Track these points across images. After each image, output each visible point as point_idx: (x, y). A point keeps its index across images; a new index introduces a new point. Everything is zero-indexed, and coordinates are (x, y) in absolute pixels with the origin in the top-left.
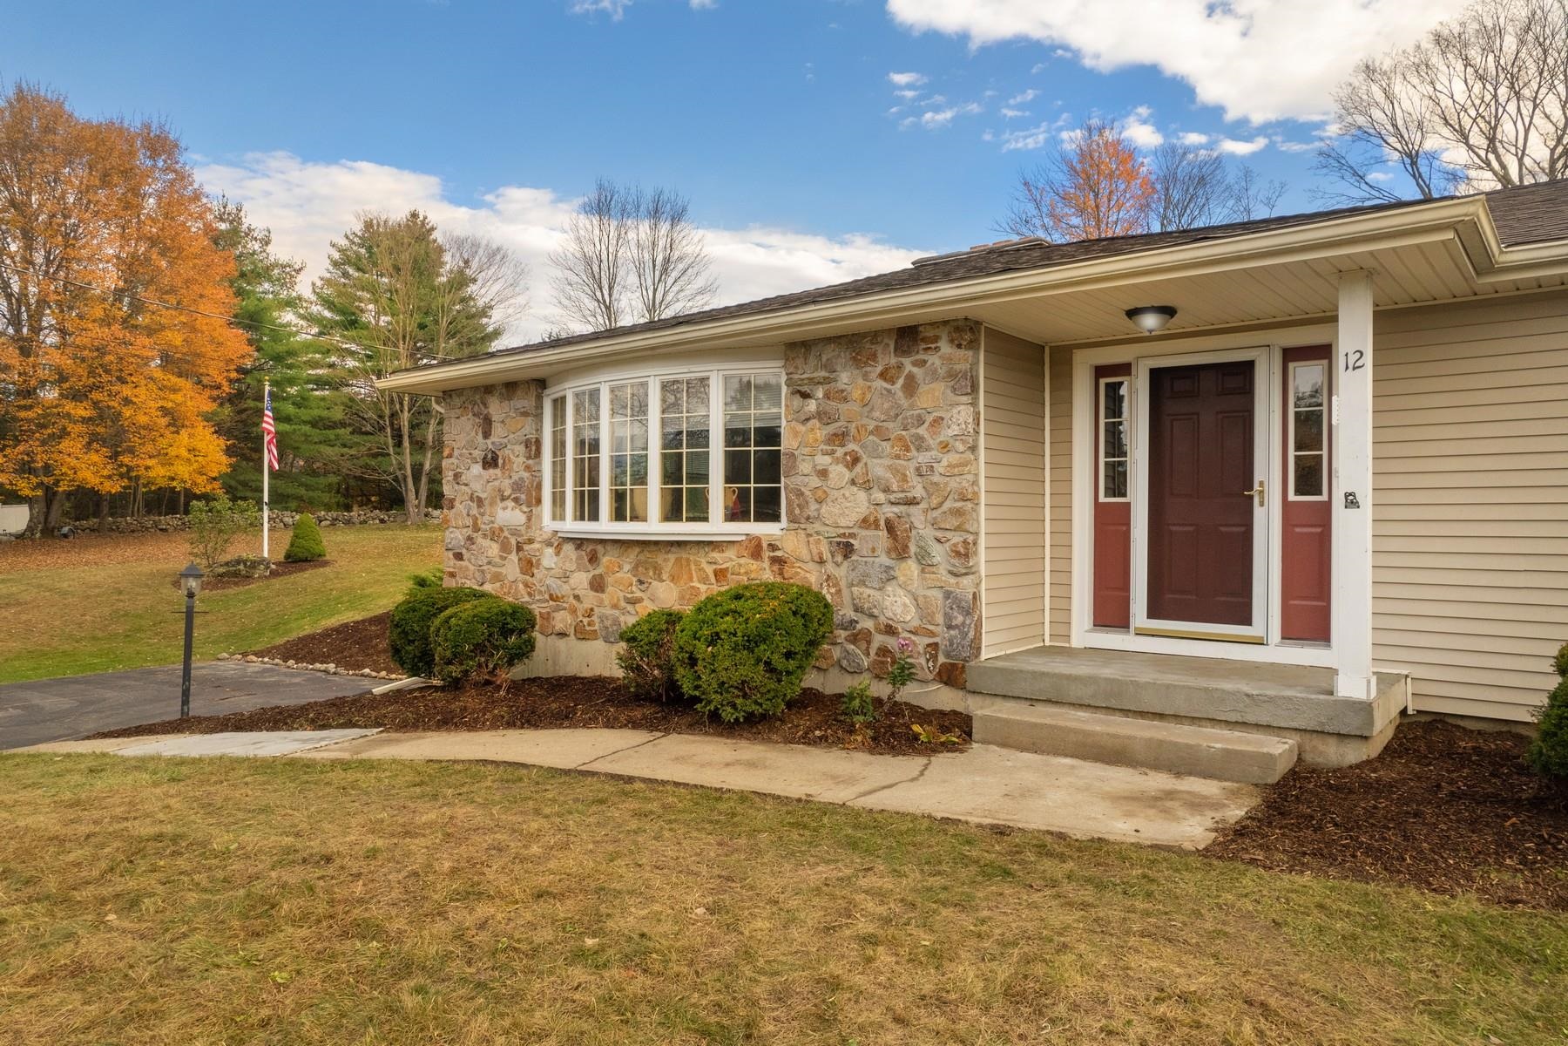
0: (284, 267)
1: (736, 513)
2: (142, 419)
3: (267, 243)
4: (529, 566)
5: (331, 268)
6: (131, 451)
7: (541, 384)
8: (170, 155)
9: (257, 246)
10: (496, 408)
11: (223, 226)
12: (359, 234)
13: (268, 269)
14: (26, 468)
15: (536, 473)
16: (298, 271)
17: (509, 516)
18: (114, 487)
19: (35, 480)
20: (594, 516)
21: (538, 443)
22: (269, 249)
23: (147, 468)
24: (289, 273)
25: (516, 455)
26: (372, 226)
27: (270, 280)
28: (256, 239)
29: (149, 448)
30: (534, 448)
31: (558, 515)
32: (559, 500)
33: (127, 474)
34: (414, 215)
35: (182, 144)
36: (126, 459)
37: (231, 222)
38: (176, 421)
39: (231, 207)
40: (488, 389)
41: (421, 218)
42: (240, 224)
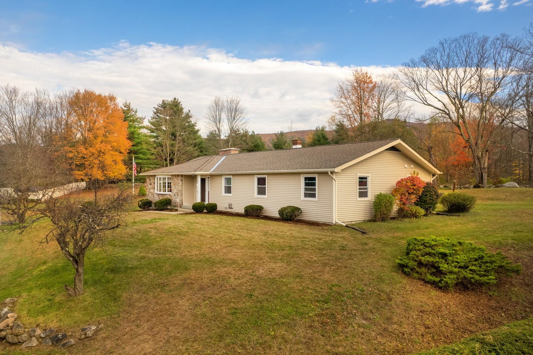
0: (140, 118)
1: (168, 191)
2: (109, 163)
3: (136, 112)
4: (154, 196)
5: (153, 114)
6: (106, 170)
7: (155, 176)
8: (114, 100)
9: (133, 113)
10: (151, 178)
11: (126, 109)
12: (161, 104)
13: (137, 119)
14: (86, 175)
15: (154, 186)
16: (144, 119)
17: (152, 191)
18: (103, 179)
19: (88, 177)
20: (161, 191)
21: (155, 182)
22: (137, 114)
23: (110, 174)
24: (142, 119)
25: (152, 183)
26: (164, 102)
27: (137, 122)
28: (134, 111)
29: (110, 169)
30: (154, 183)
31: (157, 190)
32: (157, 189)
33: (105, 175)
34: (175, 99)
35: (117, 98)
36: (105, 172)
37: (128, 108)
38: (115, 162)
39: (128, 104)
40: (150, 176)
41: (177, 100)
42: (130, 108)
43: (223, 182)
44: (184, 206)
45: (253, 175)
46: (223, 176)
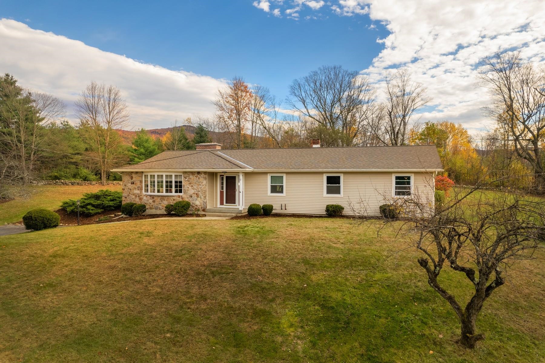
1: (176, 192)
4: (141, 199)
7: (141, 172)
10: (134, 175)
17: (137, 192)
20: (154, 192)
21: (141, 181)
25: (137, 183)
32: (147, 189)
34: (7, 75)
40: (132, 173)
43: (268, 180)
44: (208, 209)
45: (322, 173)
46: (268, 174)
